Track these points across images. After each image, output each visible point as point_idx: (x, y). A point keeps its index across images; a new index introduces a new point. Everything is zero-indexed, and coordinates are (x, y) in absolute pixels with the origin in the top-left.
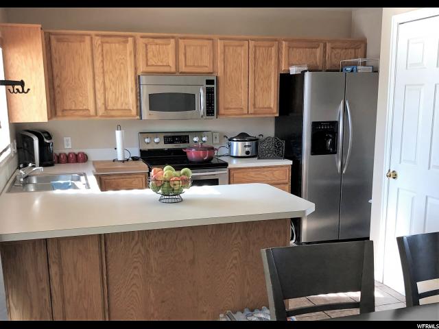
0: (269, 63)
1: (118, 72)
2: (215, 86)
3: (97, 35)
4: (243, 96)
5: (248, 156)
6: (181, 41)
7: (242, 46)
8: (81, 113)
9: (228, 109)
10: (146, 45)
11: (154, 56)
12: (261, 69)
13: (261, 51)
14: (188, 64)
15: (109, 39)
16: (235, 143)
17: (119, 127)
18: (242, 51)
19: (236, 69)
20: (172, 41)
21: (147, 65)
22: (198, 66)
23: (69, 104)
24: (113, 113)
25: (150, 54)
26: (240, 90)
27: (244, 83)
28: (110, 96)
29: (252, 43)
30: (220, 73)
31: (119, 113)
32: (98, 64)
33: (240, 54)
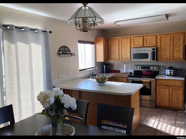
0: (180, 41)
1: (125, 47)
2: (155, 50)
3: (120, 38)
4: (168, 53)
5: (170, 75)
6: (145, 37)
7: (168, 36)
8: (115, 59)
9: (162, 58)
10: (134, 39)
11: (136, 42)
12: (176, 43)
13: (176, 37)
14: (147, 44)
15: (123, 39)
16: (167, 70)
17: (125, 63)
18: (168, 38)
19: (165, 44)
20: (142, 37)
21: (134, 45)
22: (151, 44)
23: (112, 57)
24: (124, 59)
25: (135, 42)
26: (167, 51)
27: (168, 49)
28: (123, 55)
29: (172, 35)
30: (159, 46)
31: (125, 59)
32: (120, 46)
33: (167, 39)
